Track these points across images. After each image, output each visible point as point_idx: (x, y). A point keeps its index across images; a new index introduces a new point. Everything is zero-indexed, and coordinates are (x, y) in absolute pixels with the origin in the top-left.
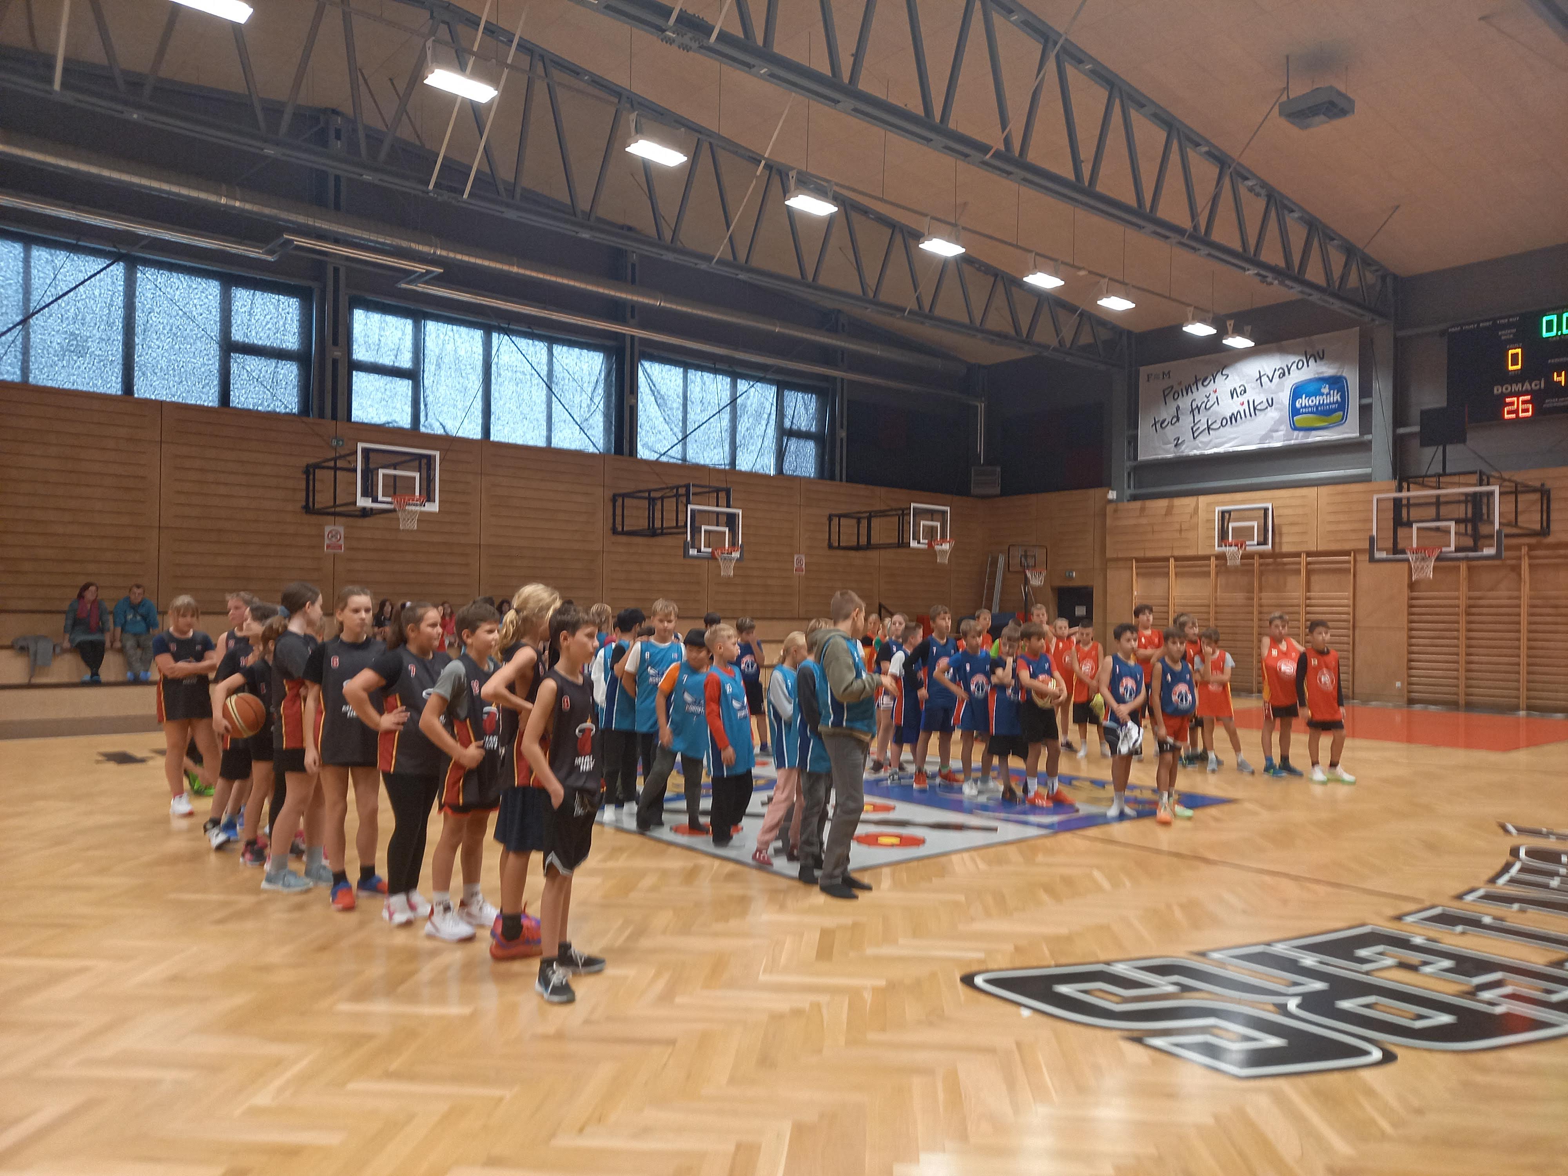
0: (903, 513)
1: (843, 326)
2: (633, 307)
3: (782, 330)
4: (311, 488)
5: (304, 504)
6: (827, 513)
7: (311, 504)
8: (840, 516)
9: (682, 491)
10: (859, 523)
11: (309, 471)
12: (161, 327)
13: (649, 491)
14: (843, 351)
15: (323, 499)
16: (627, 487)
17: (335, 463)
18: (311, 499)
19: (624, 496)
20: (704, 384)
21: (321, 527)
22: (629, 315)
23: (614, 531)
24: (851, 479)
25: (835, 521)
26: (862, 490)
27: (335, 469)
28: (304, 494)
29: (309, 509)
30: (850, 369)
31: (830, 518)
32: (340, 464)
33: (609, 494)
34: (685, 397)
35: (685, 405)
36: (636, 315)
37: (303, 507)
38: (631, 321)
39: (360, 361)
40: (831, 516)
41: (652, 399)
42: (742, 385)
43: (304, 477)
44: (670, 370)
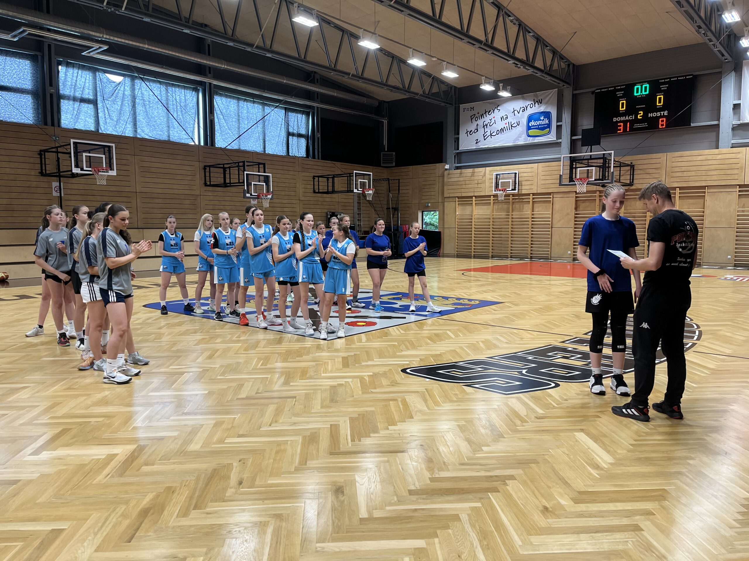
0: (350, 175)
1: (317, 79)
2: (210, 68)
3: (288, 82)
4: (43, 162)
5: (40, 171)
6: (312, 175)
7: (44, 171)
8: (319, 177)
9: (241, 164)
10: (328, 180)
11: (42, 153)
13: (224, 164)
14: (318, 93)
15: (51, 168)
16: (211, 162)
17: (57, 149)
18: (44, 168)
19: (210, 166)
20: (248, 109)
21: (50, 183)
22: (208, 72)
23: (206, 185)
24: (323, 158)
25: (316, 179)
26: (329, 163)
27: (57, 152)
28: (39, 165)
29: (42, 174)
30: (322, 102)
31: (314, 177)
32: (60, 150)
33: (202, 165)
34: (239, 116)
35: (239, 120)
36: (212, 72)
37: (40, 173)
38: (209, 75)
39: (64, 94)
40: (314, 176)
41: (222, 117)
42: (268, 109)
43: (39, 156)
44: (230, 102)
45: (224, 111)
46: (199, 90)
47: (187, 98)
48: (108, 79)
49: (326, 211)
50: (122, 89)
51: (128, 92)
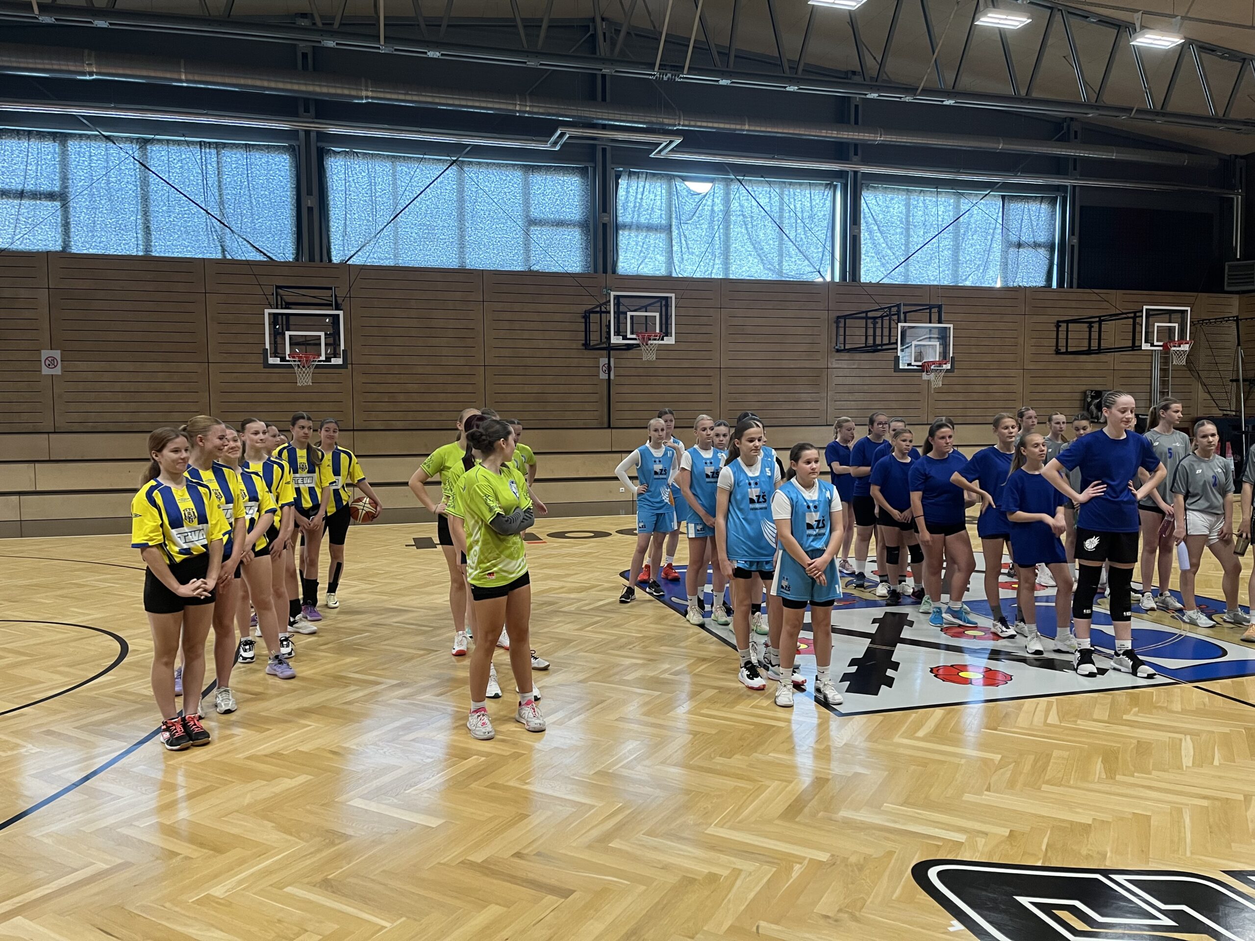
0: (1136, 316)
2: (856, 145)
3: (1006, 146)
4: (588, 329)
5: (583, 342)
6: (1056, 319)
7: (588, 342)
8: (1069, 322)
10: (1090, 328)
11: (586, 316)
12: (482, 212)
13: (867, 312)
14: (1075, 159)
15: (594, 337)
16: (848, 308)
17: (600, 308)
18: (588, 338)
19: (845, 317)
20: (926, 208)
21: (597, 359)
22: (852, 152)
23: (837, 350)
24: (1082, 285)
25: (1063, 326)
26: (1095, 294)
27: (601, 312)
28: (584, 334)
29: (587, 346)
31: (1058, 325)
33: (832, 316)
34: (908, 222)
35: (907, 230)
36: (859, 152)
37: (583, 345)
38: (855, 158)
39: (624, 223)
40: (1059, 322)
41: (876, 228)
42: (965, 204)
43: (583, 320)
44: (892, 199)
45: (881, 216)
46: (835, 186)
47: (814, 203)
48: (689, 190)
49: (1084, 388)
50: (709, 203)
51: (719, 207)
